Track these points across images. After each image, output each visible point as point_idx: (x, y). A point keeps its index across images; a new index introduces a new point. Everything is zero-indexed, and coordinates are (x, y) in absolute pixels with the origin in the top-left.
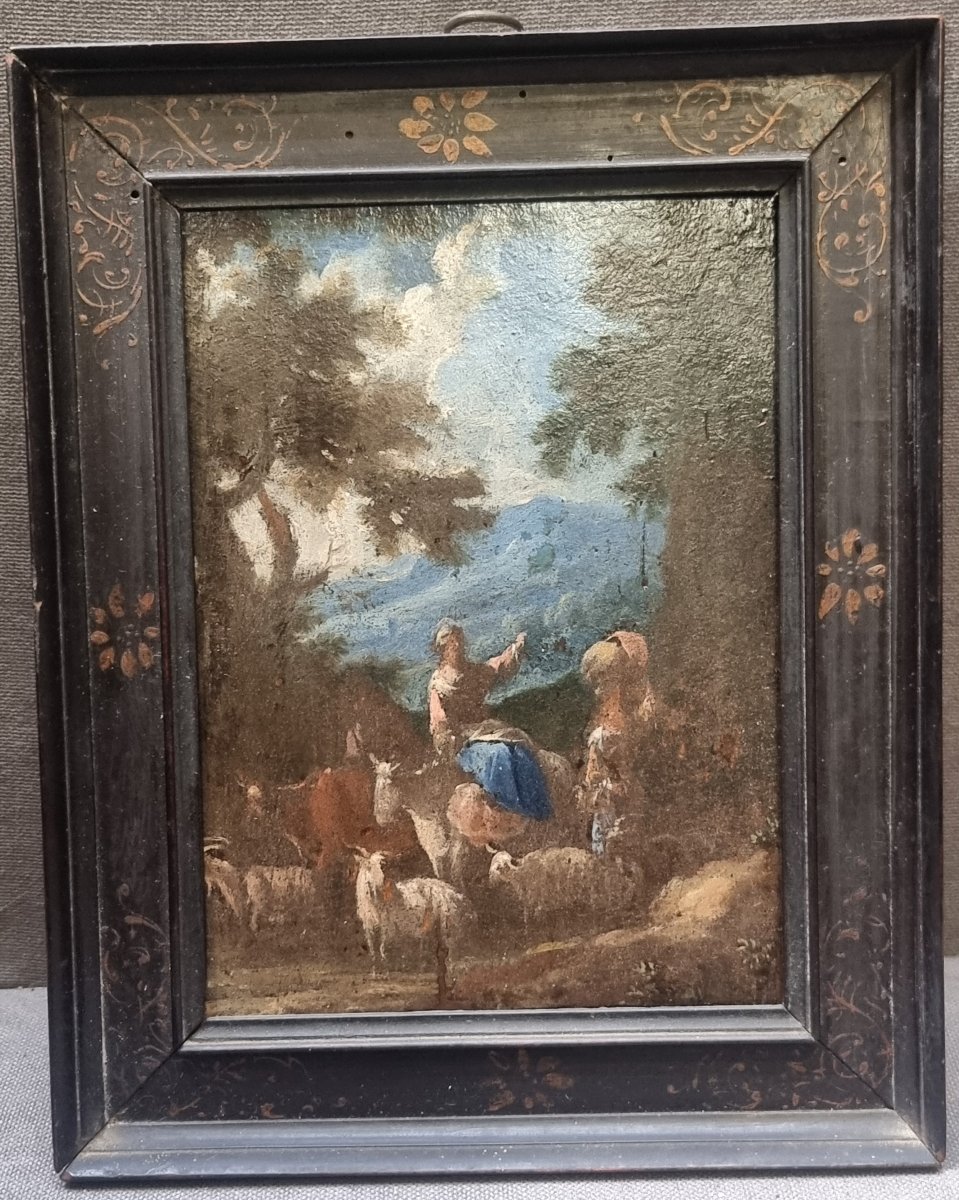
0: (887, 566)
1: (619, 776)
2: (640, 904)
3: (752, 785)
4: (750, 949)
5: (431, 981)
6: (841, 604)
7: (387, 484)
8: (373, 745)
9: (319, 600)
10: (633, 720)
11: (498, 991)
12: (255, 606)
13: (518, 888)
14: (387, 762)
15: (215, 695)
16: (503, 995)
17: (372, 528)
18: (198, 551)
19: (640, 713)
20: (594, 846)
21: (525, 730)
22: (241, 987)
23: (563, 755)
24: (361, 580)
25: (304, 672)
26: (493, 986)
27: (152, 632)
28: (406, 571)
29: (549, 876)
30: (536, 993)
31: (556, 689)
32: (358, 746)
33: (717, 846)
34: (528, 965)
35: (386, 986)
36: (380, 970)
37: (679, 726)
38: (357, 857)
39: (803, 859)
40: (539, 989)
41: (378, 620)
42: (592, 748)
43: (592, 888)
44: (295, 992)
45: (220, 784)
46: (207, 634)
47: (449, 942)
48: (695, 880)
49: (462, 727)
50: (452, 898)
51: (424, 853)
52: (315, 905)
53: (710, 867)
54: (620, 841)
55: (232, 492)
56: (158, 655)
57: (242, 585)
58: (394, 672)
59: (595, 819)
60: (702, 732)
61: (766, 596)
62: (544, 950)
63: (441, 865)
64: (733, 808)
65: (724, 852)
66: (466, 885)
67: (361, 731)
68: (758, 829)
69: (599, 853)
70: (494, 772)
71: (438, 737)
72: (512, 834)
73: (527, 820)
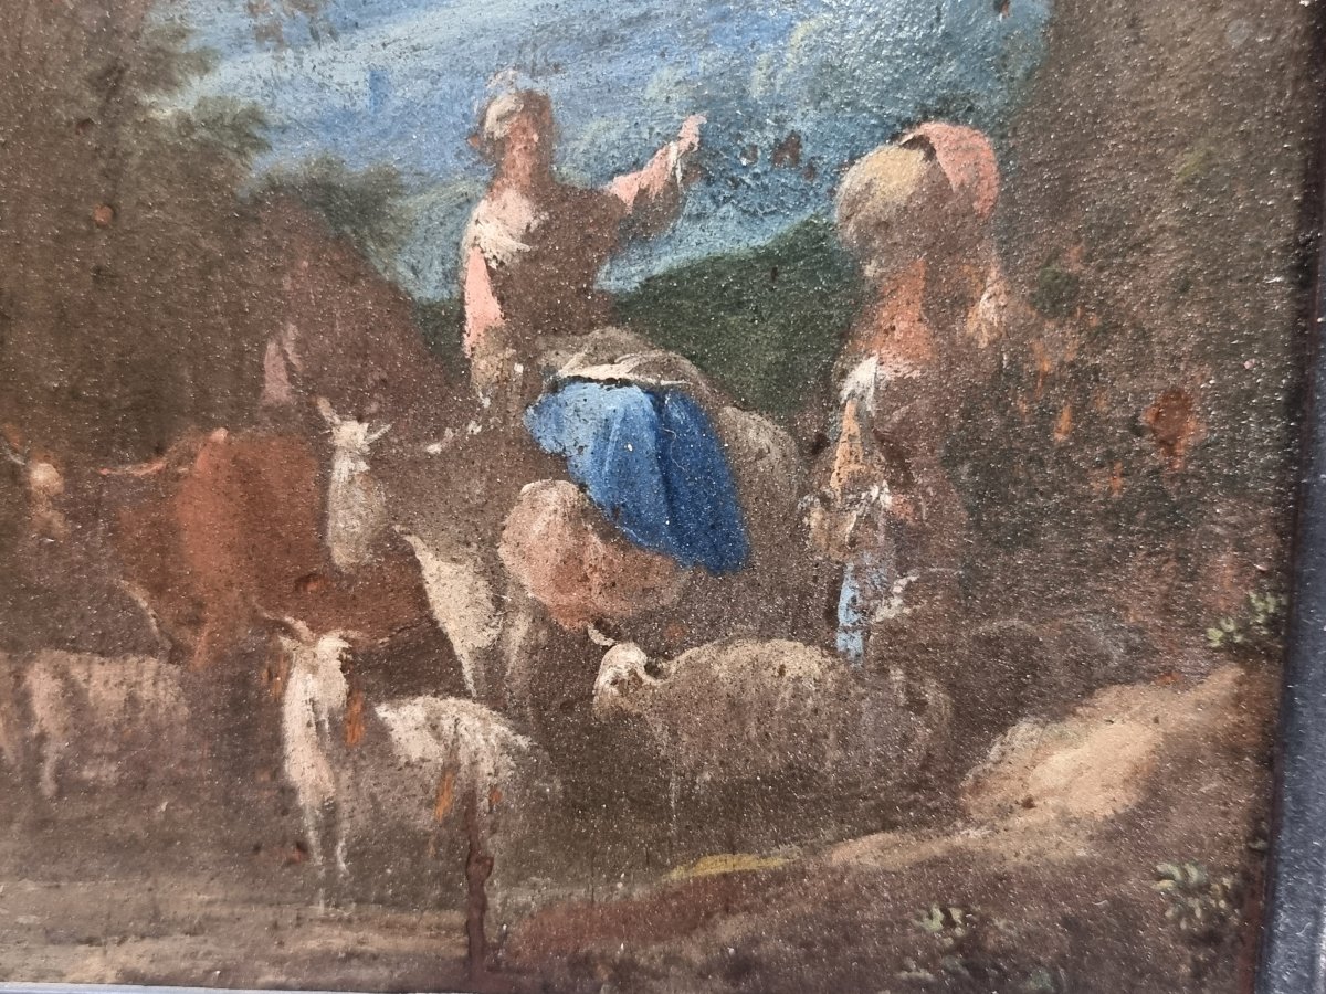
1: (908, 477)
2: (939, 776)
3: (1222, 512)
4: (1183, 886)
5: (451, 929)
8: (326, 378)
10: (953, 344)
11: (602, 956)
13: (659, 729)
14: (360, 420)
16: (616, 968)
19: (971, 327)
20: (841, 640)
21: (691, 358)
22: (21, 920)
23: (779, 422)
25: (162, 192)
26: (592, 946)
29: (734, 705)
31: (772, 261)
32: (291, 380)
33: (1131, 649)
34: (674, 903)
35: (348, 933)
36: (335, 895)
37: (1062, 364)
38: (286, 642)
40: (697, 956)
42: (850, 409)
43: (832, 736)
44: (143, 937)
47: (495, 845)
48: (1072, 726)
49: (541, 344)
50: (504, 745)
51: (442, 639)
52: (189, 746)
53: (1107, 697)
54: (903, 631)
58: (379, 201)
59: (848, 576)
60: (1114, 379)
61: (1292, 51)
62: (713, 872)
63: (481, 667)
64: (1173, 564)
65: (1144, 665)
66: (540, 717)
67: (298, 342)
68: (1228, 614)
69: (852, 655)
70: (615, 455)
71: (482, 364)
72: (651, 603)
73: (688, 574)
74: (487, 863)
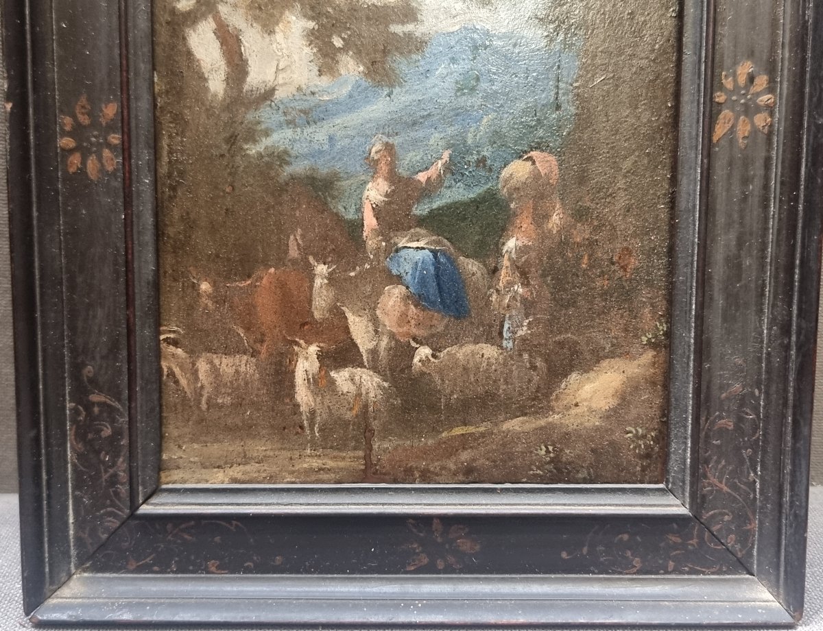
0: (775, 96)
1: (528, 282)
2: (543, 395)
4: (636, 436)
5: (358, 458)
6: (732, 130)
7: (330, 10)
8: (312, 249)
9: (266, 116)
10: (543, 232)
11: (417, 468)
12: (208, 118)
13: (437, 378)
14: (325, 264)
15: (171, 198)
16: (422, 472)
17: (315, 50)
18: (158, 68)
19: (550, 226)
20: (505, 343)
21: (447, 239)
22: (192, 459)
23: (480, 262)
24: (304, 98)
25: (252, 181)
26: (412, 464)
27: (115, 139)
28: (345, 91)
29: (465, 369)
30: (450, 470)
31: (477, 203)
32: (299, 249)
33: (613, 345)
34: (444, 446)
35: (319, 461)
37: (584, 239)
38: (296, 348)
39: (689, 357)
40: (452, 467)
41: (319, 134)
42: (506, 257)
43: (502, 380)
44: (239, 465)
45: (175, 280)
46: (165, 142)
47: (375, 424)
48: (592, 374)
49: (392, 235)
50: (379, 386)
51: (355, 345)
52: (259, 389)
53: (605, 363)
54: (528, 340)
55: (189, 13)
56: (120, 160)
57: (197, 100)
58: (332, 183)
59: (507, 319)
60: (603, 244)
61: (665, 123)
62: (458, 433)
63: (370, 356)
64: (628, 313)
65: (619, 351)
66: (392, 375)
67: (301, 235)
68: (649, 331)
69: (509, 349)
70: (419, 275)
71: (370, 242)
72: (433, 331)
73: (447, 319)
74: (372, 431)
